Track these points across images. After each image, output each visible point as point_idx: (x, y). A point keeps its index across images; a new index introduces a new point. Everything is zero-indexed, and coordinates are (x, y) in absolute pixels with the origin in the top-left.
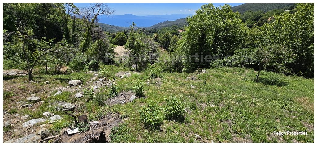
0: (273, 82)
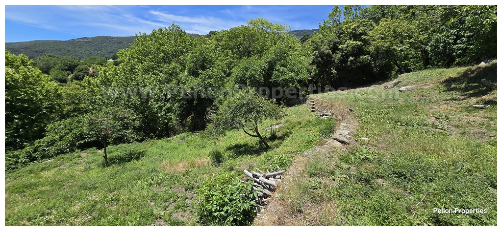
0: (129, 157)
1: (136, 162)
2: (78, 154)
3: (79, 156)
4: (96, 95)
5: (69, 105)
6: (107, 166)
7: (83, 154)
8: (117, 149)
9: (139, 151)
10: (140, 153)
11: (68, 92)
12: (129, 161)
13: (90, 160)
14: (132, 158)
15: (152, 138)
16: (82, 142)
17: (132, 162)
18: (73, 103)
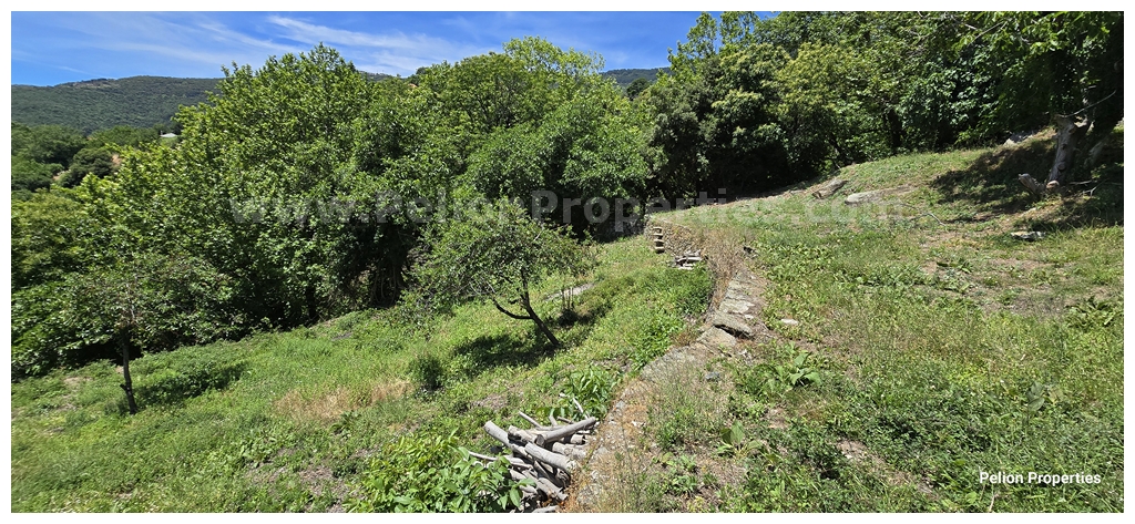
1: (217, 395)
2: (56, 380)
3: (59, 387)
4: (114, 223)
5: (38, 249)
6: (133, 412)
7: (71, 381)
8: (170, 363)
9: (228, 365)
10: (231, 368)
11: (37, 214)
12: (198, 393)
13: (89, 395)
14: (205, 386)
15: (266, 328)
16: (75, 346)
17: (203, 398)
18: (52, 243)
